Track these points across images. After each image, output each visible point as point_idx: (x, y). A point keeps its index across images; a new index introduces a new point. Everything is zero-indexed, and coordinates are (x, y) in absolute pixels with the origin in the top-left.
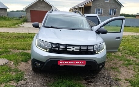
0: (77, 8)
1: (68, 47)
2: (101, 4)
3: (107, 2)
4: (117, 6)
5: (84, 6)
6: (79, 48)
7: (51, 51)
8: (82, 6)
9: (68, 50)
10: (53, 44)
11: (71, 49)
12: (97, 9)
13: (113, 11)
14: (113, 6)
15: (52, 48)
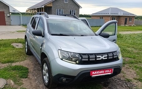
0: (36, 8)
1: (97, 57)
2: (61, 5)
3: (66, 3)
4: (76, 7)
5: (44, 6)
6: (107, 56)
7: (82, 63)
8: (42, 7)
9: (97, 59)
10: (82, 55)
11: (100, 58)
12: (58, 10)
13: (73, 12)
14: (72, 7)
15: (81, 59)
